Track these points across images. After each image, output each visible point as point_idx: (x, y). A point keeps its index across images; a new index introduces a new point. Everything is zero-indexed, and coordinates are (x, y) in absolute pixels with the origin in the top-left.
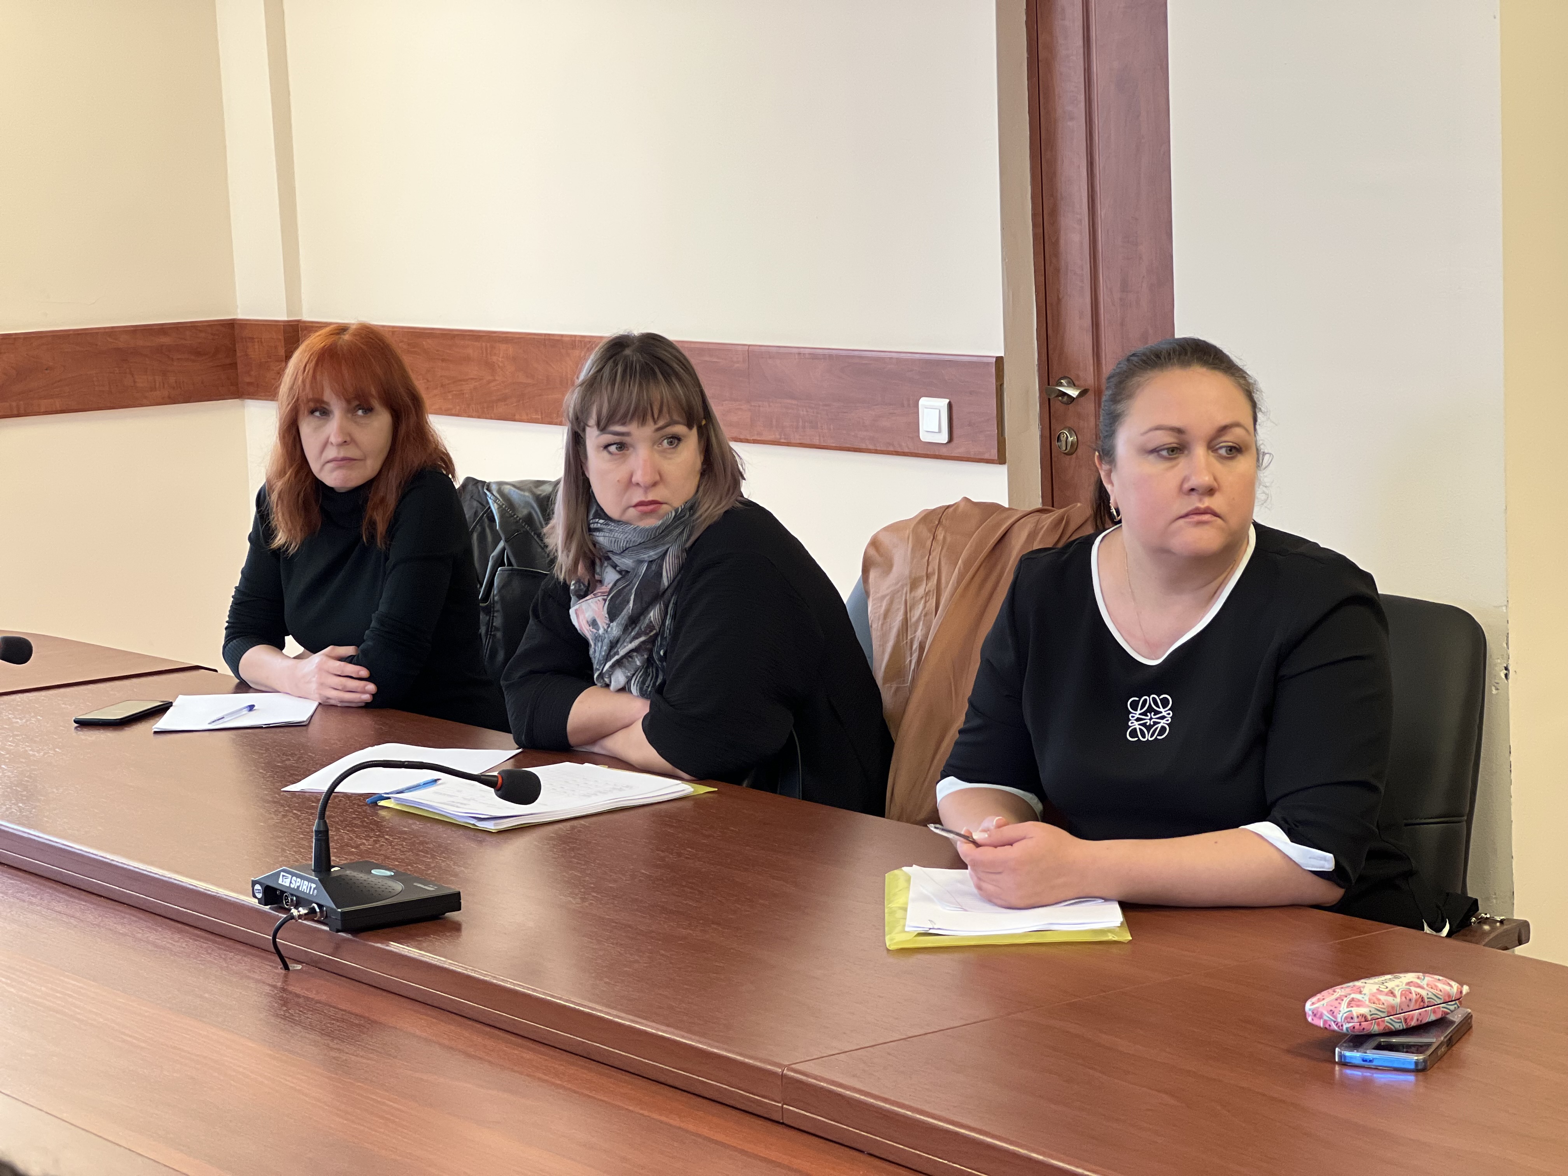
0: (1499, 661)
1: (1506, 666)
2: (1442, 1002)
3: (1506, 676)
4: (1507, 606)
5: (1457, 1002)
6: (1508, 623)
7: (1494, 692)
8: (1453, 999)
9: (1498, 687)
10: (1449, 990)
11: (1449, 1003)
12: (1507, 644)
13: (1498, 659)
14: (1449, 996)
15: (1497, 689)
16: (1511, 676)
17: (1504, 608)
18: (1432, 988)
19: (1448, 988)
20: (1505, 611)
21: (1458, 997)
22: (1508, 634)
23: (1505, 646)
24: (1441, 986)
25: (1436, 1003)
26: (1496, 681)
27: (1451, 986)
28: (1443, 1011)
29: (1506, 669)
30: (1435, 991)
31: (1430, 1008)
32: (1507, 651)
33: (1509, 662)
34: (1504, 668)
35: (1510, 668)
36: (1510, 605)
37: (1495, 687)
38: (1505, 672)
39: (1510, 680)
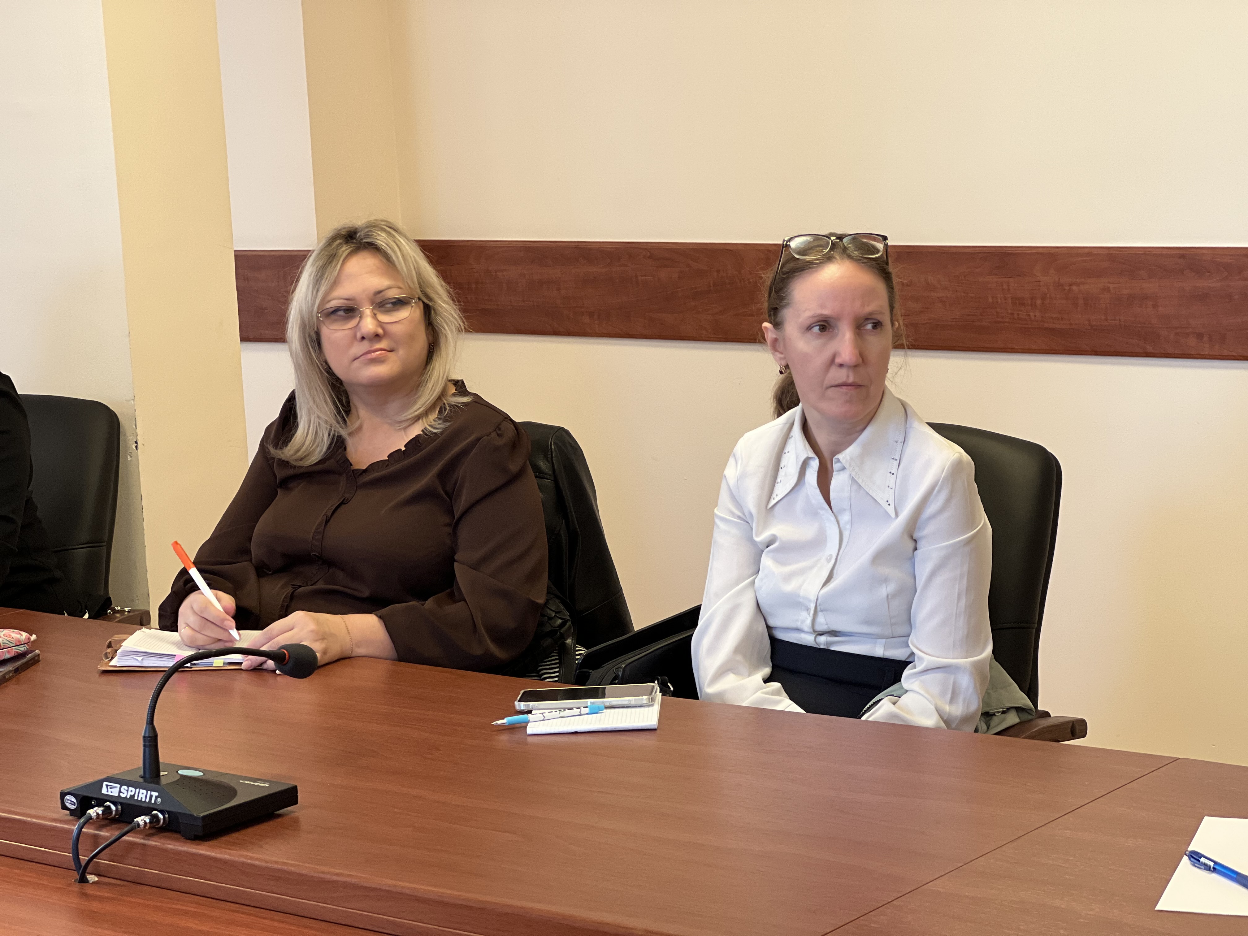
0: (131, 437)
1: (135, 440)
2: (14, 645)
3: (136, 447)
4: (134, 400)
5: (26, 645)
6: (135, 411)
7: (129, 459)
8: (23, 643)
9: (132, 456)
10: (20, 638)
11: (20, 646)
12: (136, 425)
13: (130, 436)
14: (19, 641)
15: (131, 457)
16: (139, 447)
17: (132, 402)
18: (6, 637)
19: (18, 636)
20: (133, 403)
21: (26, 642)
22: (136, 419)
23: (134, 427)
24: (13, 635)
25: (10, 646)
26: (130, 451)
27: (21, 635)
28: (15, 651)
29: (136, 442)
30: (9, 638)
31: (5, 650)
32: (136, 431)
33: (138, 438)
34: (134, 442)
35: (139, 442)
36: (136, 399)
37: (130, 455)
38: (136, 445)
39: (139, 450)
